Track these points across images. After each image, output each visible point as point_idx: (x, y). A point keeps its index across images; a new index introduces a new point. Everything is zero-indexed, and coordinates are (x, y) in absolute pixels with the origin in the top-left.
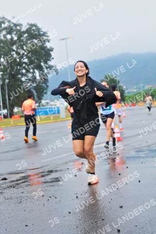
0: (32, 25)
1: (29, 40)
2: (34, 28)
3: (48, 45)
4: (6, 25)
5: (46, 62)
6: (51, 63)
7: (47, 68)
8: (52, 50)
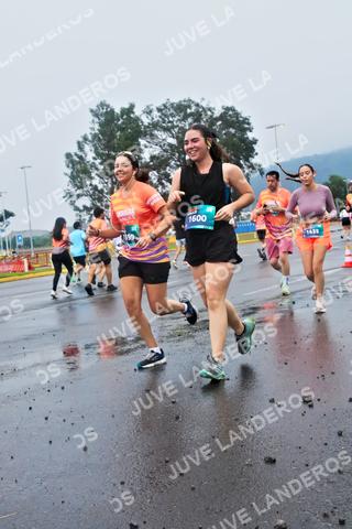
0: (228, 109)
1: (223, 129)
2: (231, 113)
3: (250, 135)
4: (193, 109)
5: (247, 160)
6: (254, 161)
7: (249, 167)
8: (255, 142)
